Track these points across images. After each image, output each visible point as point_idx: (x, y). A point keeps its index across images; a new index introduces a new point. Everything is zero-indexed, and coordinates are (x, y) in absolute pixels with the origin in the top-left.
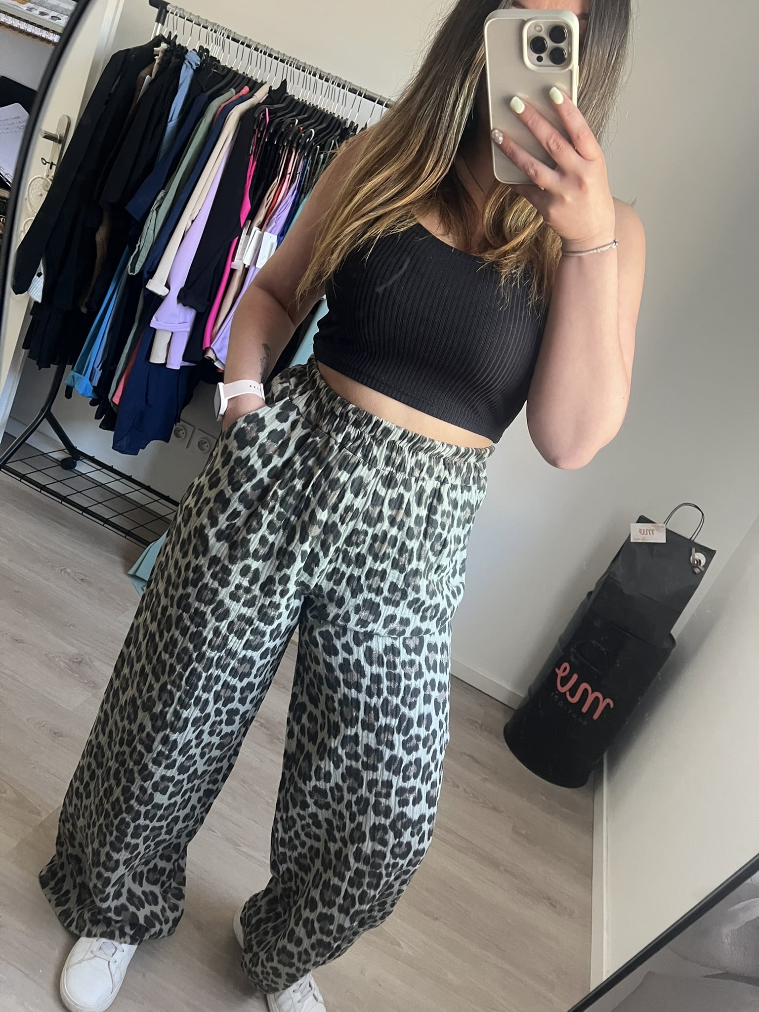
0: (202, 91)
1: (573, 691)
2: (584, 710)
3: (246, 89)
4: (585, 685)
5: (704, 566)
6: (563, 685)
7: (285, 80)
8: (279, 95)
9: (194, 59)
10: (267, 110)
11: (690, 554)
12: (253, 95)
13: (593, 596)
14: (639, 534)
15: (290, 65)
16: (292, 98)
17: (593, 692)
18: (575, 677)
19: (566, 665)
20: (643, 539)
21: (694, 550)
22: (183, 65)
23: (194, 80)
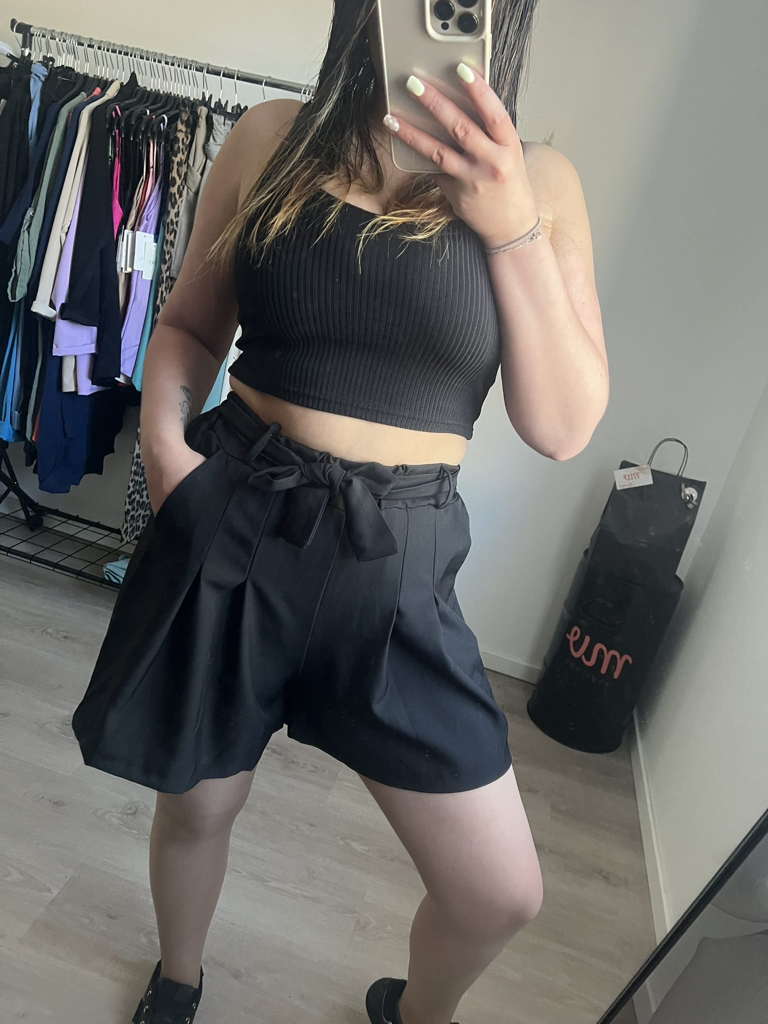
0: (54, 102)
1: (588, 654)
2: (603, 670)
3: (98, 90)
4: (598, 646)
5: (696, 501)
6: (576, 650)
7: (134, 72)
8: (131, 88)
9: (39, 71)
10: (117, 107)
11: (681, 491)
12: (104, 94)
13: (590, 553)
14: (624, 480)
15: (135, 57)
16: (144, 90)
17: (608, 652)
18: (587, 639)
19: (576, 628)
20: (631, 484)
21: (683, 486)
22: (30, 79)
23: (43, 92)
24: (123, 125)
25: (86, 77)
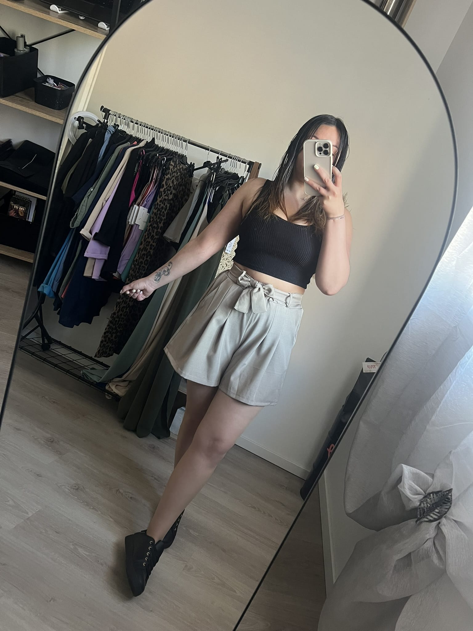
0: (114, 144)
3: (136, 143)
7: (154, 138)
8: (151, 144)
9: (111, 129)
10: (144, 150)
12: (139, 144)
15: (156, 131)
16: (157, 146)
20: (369, 371)
22: (106, 132)
23: (111, 138)
24: (145, 158)
25: (131, 136)
